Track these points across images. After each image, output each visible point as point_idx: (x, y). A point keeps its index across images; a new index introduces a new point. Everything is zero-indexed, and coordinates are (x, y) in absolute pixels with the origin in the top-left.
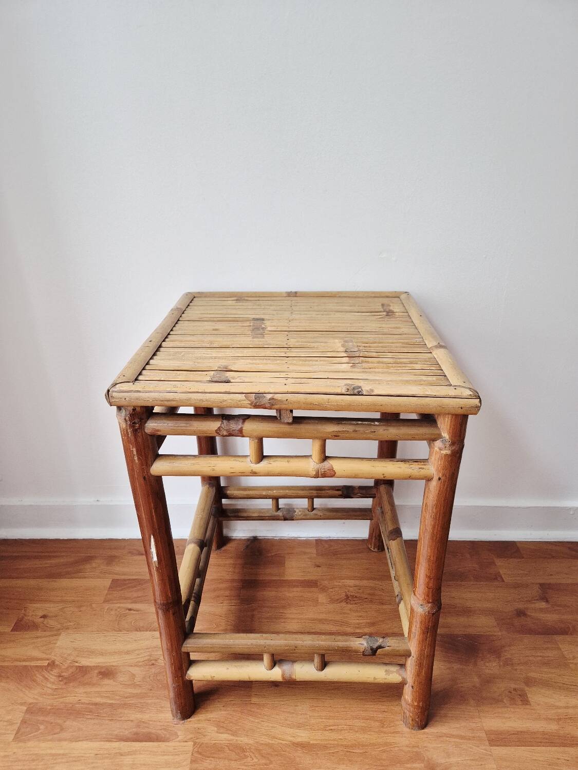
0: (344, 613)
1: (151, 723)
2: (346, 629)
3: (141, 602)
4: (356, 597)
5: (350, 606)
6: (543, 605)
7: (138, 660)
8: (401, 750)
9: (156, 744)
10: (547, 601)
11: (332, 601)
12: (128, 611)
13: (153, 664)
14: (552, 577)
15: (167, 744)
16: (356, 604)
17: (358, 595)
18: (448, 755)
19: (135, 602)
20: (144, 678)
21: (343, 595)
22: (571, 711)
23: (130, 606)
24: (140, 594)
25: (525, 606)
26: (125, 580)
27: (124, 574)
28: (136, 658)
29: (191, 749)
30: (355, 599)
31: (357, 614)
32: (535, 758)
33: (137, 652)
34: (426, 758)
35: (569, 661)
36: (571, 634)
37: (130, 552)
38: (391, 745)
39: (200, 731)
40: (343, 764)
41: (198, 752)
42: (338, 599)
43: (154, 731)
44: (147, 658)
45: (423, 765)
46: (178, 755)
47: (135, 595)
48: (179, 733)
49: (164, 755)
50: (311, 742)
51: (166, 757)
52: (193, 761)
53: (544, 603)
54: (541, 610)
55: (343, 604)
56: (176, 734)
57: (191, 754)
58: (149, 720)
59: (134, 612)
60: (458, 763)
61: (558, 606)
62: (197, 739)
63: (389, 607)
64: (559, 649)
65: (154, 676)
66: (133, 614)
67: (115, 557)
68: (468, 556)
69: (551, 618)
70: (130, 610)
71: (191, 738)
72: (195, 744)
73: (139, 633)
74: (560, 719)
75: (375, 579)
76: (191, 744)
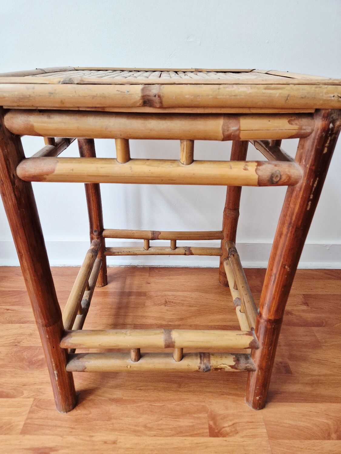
0: (162, 312)
1: (5, 384)
2: (162, 322)
3: (17, 305)
4: (172, 302)
5: (167, 308)
6: (304, 307)
7: (5, 342)
8: (191, 404)
9: (5, 399)
10: (308, 305)
11: (155, 305)
12: (6, 311)
13: (16, 345)
14: (312, 290)
15: (13, 399)
16: (171, 306)
17: (174, 301)
18: (227, 408)
19: (13, 305)
20: (7, 354)
21: (163, 301)
22: (322, 378)
23: (8, 307)
24: (17, 300)
25: (292, 308)
26: (9, 291)
27: (10, 288)
28: (4, 341)
29: (31, 403)
30: (171, 303)
31: (171, 313)
32: (293, 411)
33: (6, 337)
34: (210, 410)
35: (322, 344)
36: (324, 327)
37: (17, 274)
38: (184, 400)
39: (41, 391)
40: (146, 414)
41: (36, 406)
42: (159, 304)
43: (5, 390)
44: (13, 341)
45: (206, 415)
46: (20, 407)
47: (14, 300)
48: (25, 392)
49: (8, 408)
50: (124, 398)
51: (10, 409)
52: (30, 412)
53: (305, 307)
54: (303, 311)
55: (163, 306)
56: (22, 393)
57: (30, 407)
58: (4, 383)
59: (10, 311)
60: (234, 414)
61: (316, 308)
62: (38, 396)
63: (196, 308)
64: (315, 336)
65: (15, 353)
66: (9, 313)
67: (5, 277)
68: (254, 277)
69: (310, 316)
70: (8, 310)
71: (33, 396)
72: (35, 399)
73: (10, 325)
74: (313, 383)
75: (187, 291)
76: (32, 399)
